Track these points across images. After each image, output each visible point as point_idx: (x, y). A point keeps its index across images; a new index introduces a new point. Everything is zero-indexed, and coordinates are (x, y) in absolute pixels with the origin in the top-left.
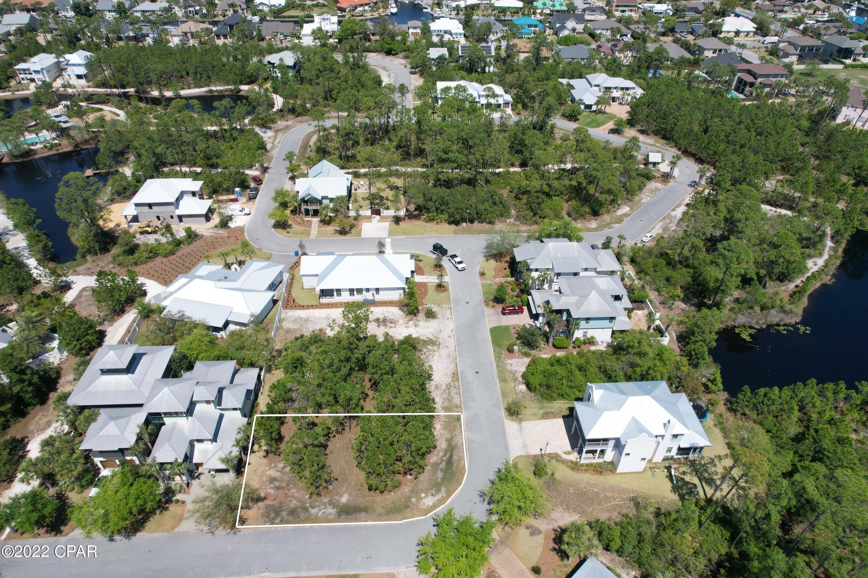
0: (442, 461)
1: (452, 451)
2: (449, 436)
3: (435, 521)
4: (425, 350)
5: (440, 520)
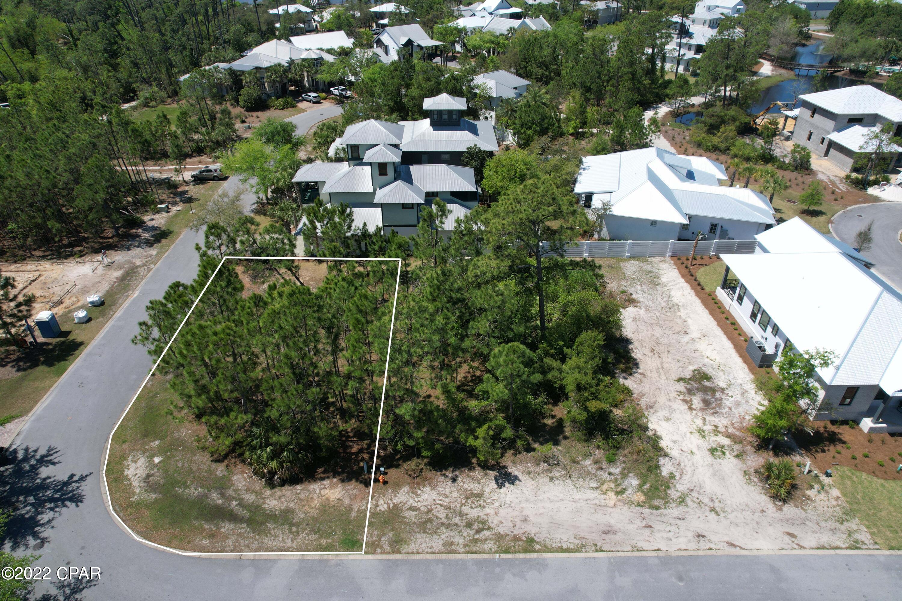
0: (230, 499)
1: (249, 522)
2: (299, 516)
3: (82, 478)
4: (616, 470)
5: (78, 487)
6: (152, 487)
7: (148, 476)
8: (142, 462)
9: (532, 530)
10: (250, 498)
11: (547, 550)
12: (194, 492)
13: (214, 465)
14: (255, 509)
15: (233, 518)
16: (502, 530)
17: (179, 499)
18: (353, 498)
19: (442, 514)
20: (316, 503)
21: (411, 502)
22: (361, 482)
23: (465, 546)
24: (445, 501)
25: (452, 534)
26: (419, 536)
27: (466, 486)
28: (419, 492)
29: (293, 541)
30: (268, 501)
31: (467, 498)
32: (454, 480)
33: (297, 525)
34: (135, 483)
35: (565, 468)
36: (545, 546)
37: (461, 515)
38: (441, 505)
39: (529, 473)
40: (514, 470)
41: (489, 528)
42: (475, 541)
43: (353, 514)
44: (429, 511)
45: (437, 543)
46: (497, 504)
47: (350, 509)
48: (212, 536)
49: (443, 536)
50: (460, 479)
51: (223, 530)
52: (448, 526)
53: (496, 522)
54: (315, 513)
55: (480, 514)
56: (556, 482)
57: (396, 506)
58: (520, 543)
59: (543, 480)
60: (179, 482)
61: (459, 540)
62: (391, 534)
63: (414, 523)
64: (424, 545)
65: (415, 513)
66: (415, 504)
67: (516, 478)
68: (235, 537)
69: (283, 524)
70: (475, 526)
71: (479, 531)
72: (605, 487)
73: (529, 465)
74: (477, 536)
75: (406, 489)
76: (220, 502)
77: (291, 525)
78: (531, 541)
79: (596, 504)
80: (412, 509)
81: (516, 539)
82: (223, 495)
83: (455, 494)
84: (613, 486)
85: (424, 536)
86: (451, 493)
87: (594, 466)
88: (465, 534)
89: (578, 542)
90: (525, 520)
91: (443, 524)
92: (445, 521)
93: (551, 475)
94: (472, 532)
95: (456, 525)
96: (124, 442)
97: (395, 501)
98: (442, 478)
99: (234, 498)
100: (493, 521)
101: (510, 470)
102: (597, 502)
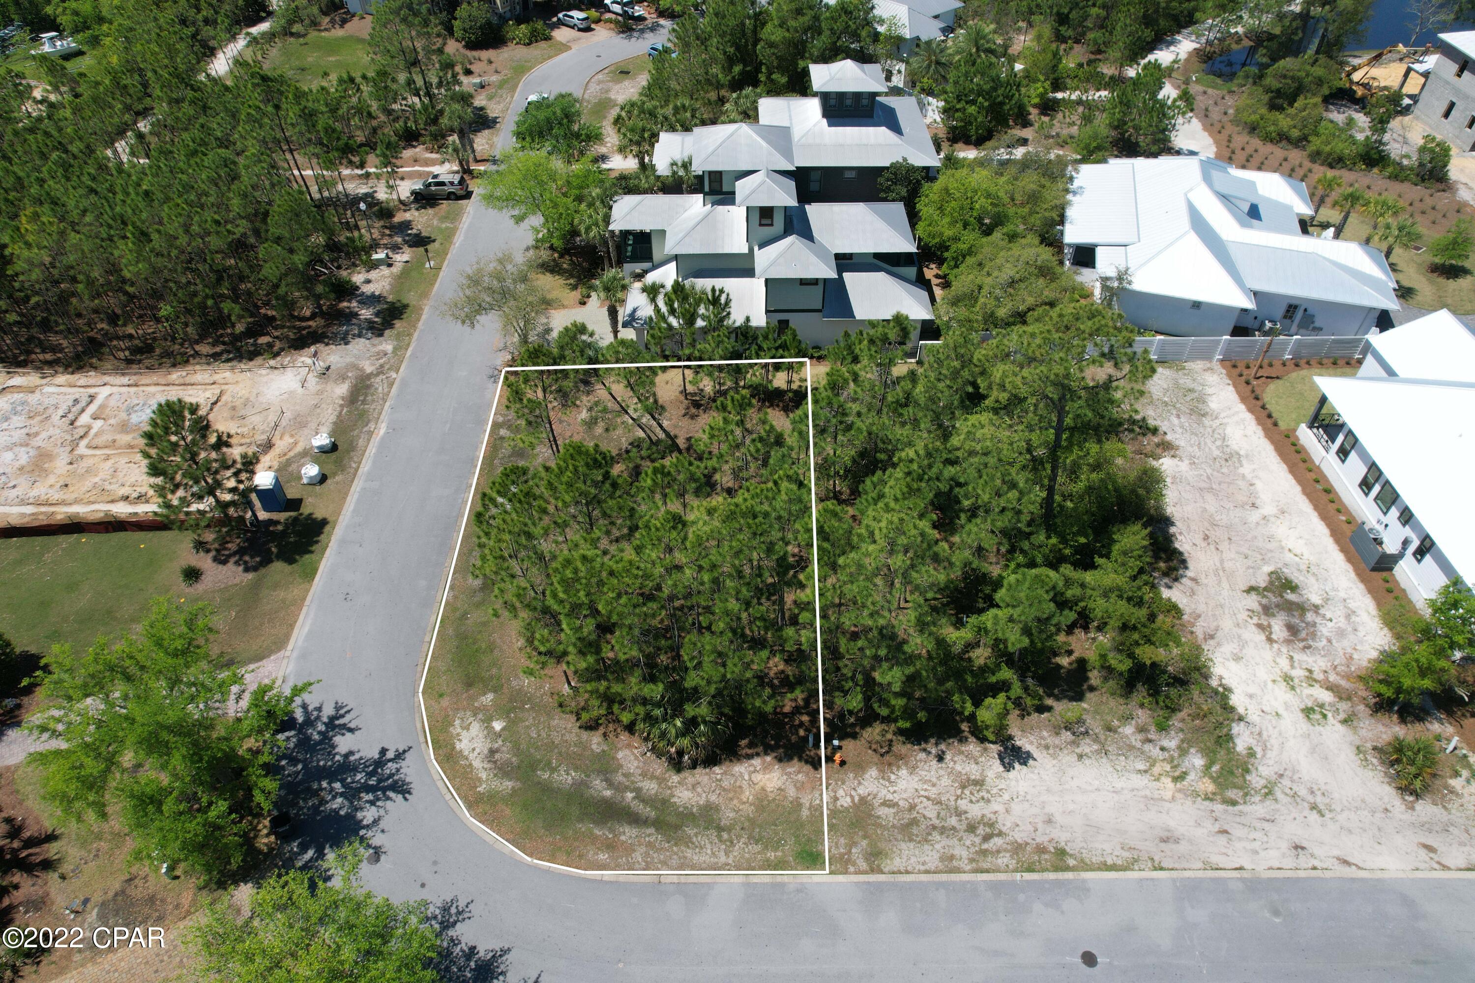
0: (620, 789)
1: (658, 824)
2: (727, 816)
3: (400, 756)
4: (1171, 743)
5: (398, 770)
6: (502, 770)
7: (492, 752)
8: (476, 728)
9: (1062, 837)
10: (650, 787)
11: (1085, 866)
12: (565, 777)
13: (585, 735)
14: (662, 804)
15: (635, 820)
16: (1019, 836)
17: (547, 789)
18: (799, 787)
19: (931, 812)
20: (748, 794)
21: (884, 794)
22: (807, 762)
23: (972, 860)
24: (933, 792)
25: (950, 842)
26: (903, 845)
27: (958, 767)
28: (893, 777)
29: (727, 854)
30: (677, 792)
31: (963, 787)
32: (940, 758)
33: (729, 829)
34: (477, 764)
35: (1096, 740)
36: (1082, 861)
37: (959, 813)
38: (928, 798)
39: (1047, 747)
40: (1023, 742)
41: (1000, 834)
42: (984, 853)
43: (805, 813)
44: (912, 807)
45: (931, 856)
46: (1006, 797)
47: (797, 805)
48: (610, 846)
49: (938, 846)
50: (948, 757)
51: (623, 838)
52: (943, 830)
53: (1008, 824)
54: (749, 810)
55: (985, 812)
56: (1087, 762)
57: (863, 800)
58: (1047, 856)
59: (1068, 758)
60: (540, 761)
61: (961, 852)
62: (864, 843)
63: (894, 826)
64: (913, 859)
65: (892, 810)
66: (890, 797)
67: (1029, 755)
68: (643, 849)
69: (707, 828)
70: (981, 831)
71: (987, 838)
72: (1157, 770)
73: (1045, 734)
74: (985, 846)
75: (873, 772)
76: (608, 793)
77: (720, 829)
78: (1061, 853)
79: (1146, 797)
80: (886, 804)
81: (1041, 850)
82: (610, 784)
83: (946, 781)
84: (1168, 767)
85: (911, 845)
86: (939, 778)
87: (1139, 737)
88: (968, 843)
89: (1126, 854)
90: (1049, 821)
91: (934, 828)
92: (936, 822)
93: (1078, 751)
94: (977, 840)
95: (954, 828)
96: (441, 696)
97: (862, 791)
98: (922, 755)
99: (627, 788)
100: (1005, 823)
101: (1018, 743)
102: (1148, 793)
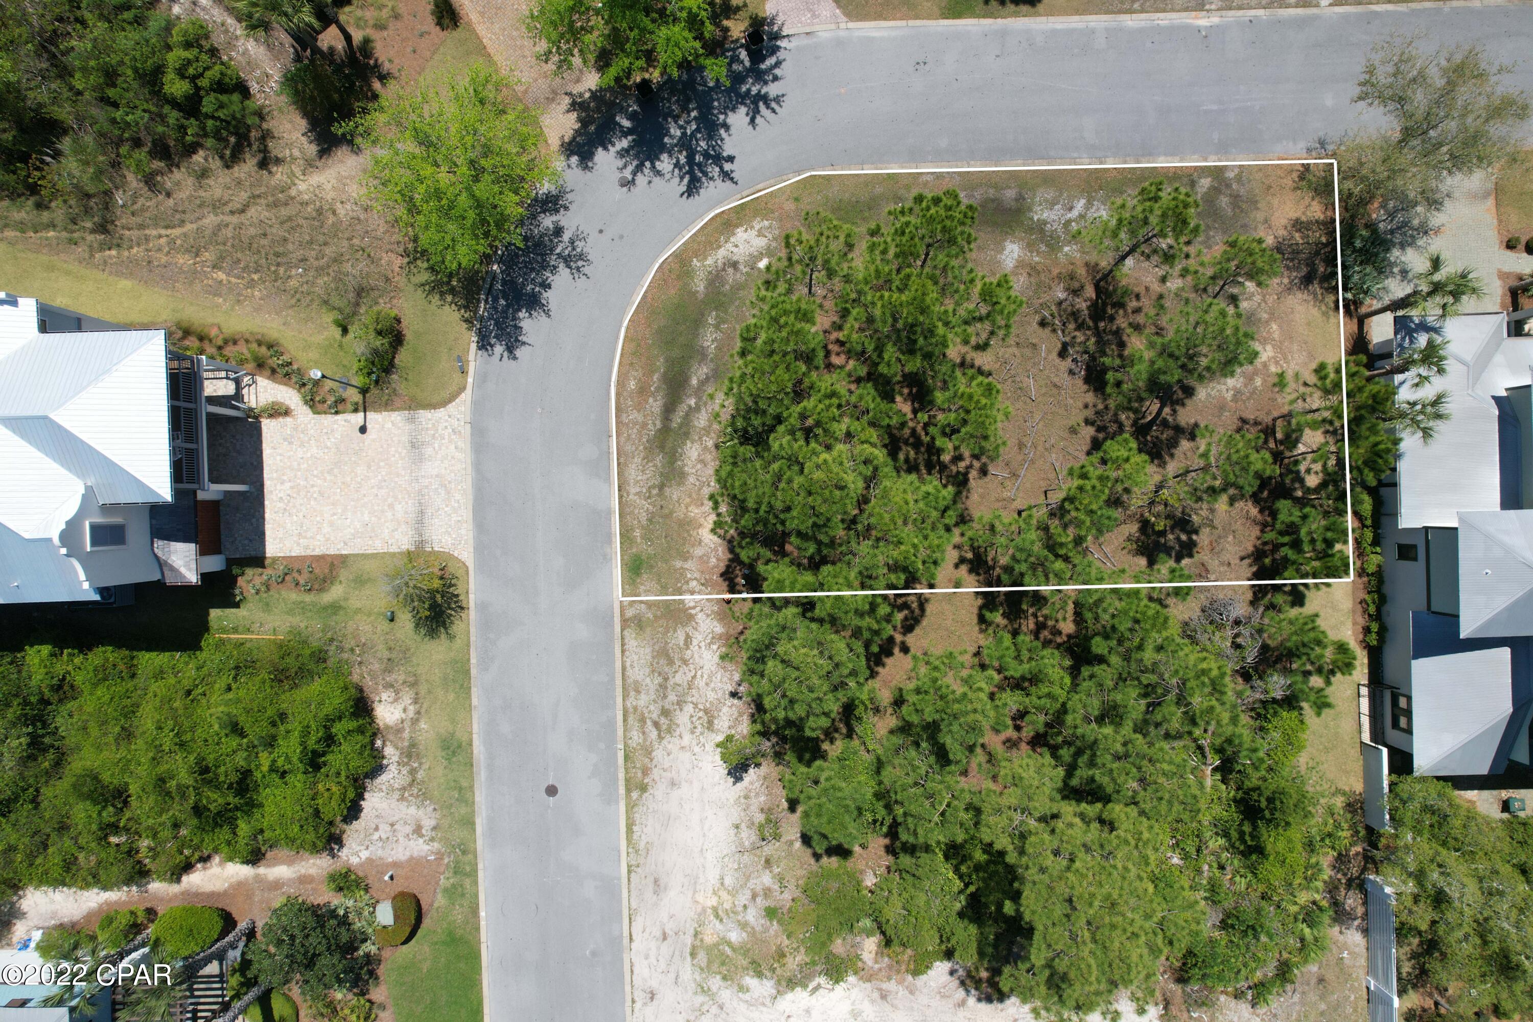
0: (699, 392)
1: (665, 431)
2: (674, 493)
6: (716, 279)
7: (735, 265)
8: (760, 243)
9: (659, 791)
10: (701, 420)
11: (631, 807)
12: (710, 339)
14: (685, 432)
15: (668, 410)
16: (658, 754)
17: (698, 323)
18: (704, 559)
19: (680, 678)
20: (695, 511)
21: (697, 638)
22: (728, 567)
23: (635, 709)
25: (652, 692)
26: (648, 650)
27: (725, 710)
28: (715, 647)
29: (637, 494)
32: (734, 695)
33: (661, 493)
34: (722, 253)
35: (755, 848)
36: (635, 805)
38: (694, 677)
39: (746, 797)
40: (752, 775)
42: (643, 720)
43: (678, 564)
44: (685, 662)
45: (638, 673)
47: (685, 557)
48: (643, 390)
50: (736, 701)
51: (651, 400)
52: (663, 687)
55: (682, 728)
56: (733, 832)
57: (691, 617)
58: (640, 775)
59: (735, 815)
60: (726, 312)
61: (643, 701)
62: (650, 615)
64: (636, 657)
67: (738, 779)
68: (640, 418)
70: (663, 721)
71: (656, 724)
73: (763, 798)
74: (649, 723)
75: (719, 629)
80: (688, 639)
81: (646, 772)
84: (727, 906)
85: (649, 657)
86: (713, 690)
87: (759, 889)
88: (652, 708)
90: (673, 784)
92: (671, 682)
93: (743, 826)
95: (665, 697)
96: (797, 199)
97: (700, 617)
98: (737, 677)
99: (699, 398)
100: (671, 743)
101: (751, 771)
102: (702, 880)
